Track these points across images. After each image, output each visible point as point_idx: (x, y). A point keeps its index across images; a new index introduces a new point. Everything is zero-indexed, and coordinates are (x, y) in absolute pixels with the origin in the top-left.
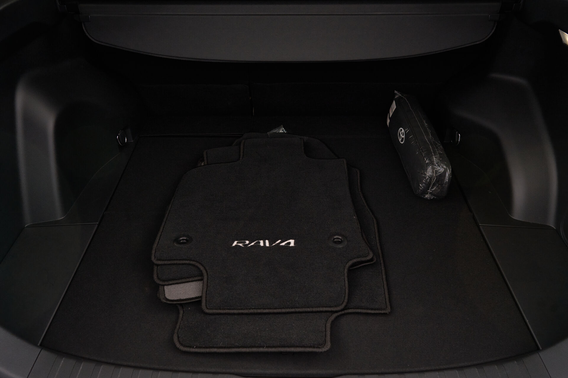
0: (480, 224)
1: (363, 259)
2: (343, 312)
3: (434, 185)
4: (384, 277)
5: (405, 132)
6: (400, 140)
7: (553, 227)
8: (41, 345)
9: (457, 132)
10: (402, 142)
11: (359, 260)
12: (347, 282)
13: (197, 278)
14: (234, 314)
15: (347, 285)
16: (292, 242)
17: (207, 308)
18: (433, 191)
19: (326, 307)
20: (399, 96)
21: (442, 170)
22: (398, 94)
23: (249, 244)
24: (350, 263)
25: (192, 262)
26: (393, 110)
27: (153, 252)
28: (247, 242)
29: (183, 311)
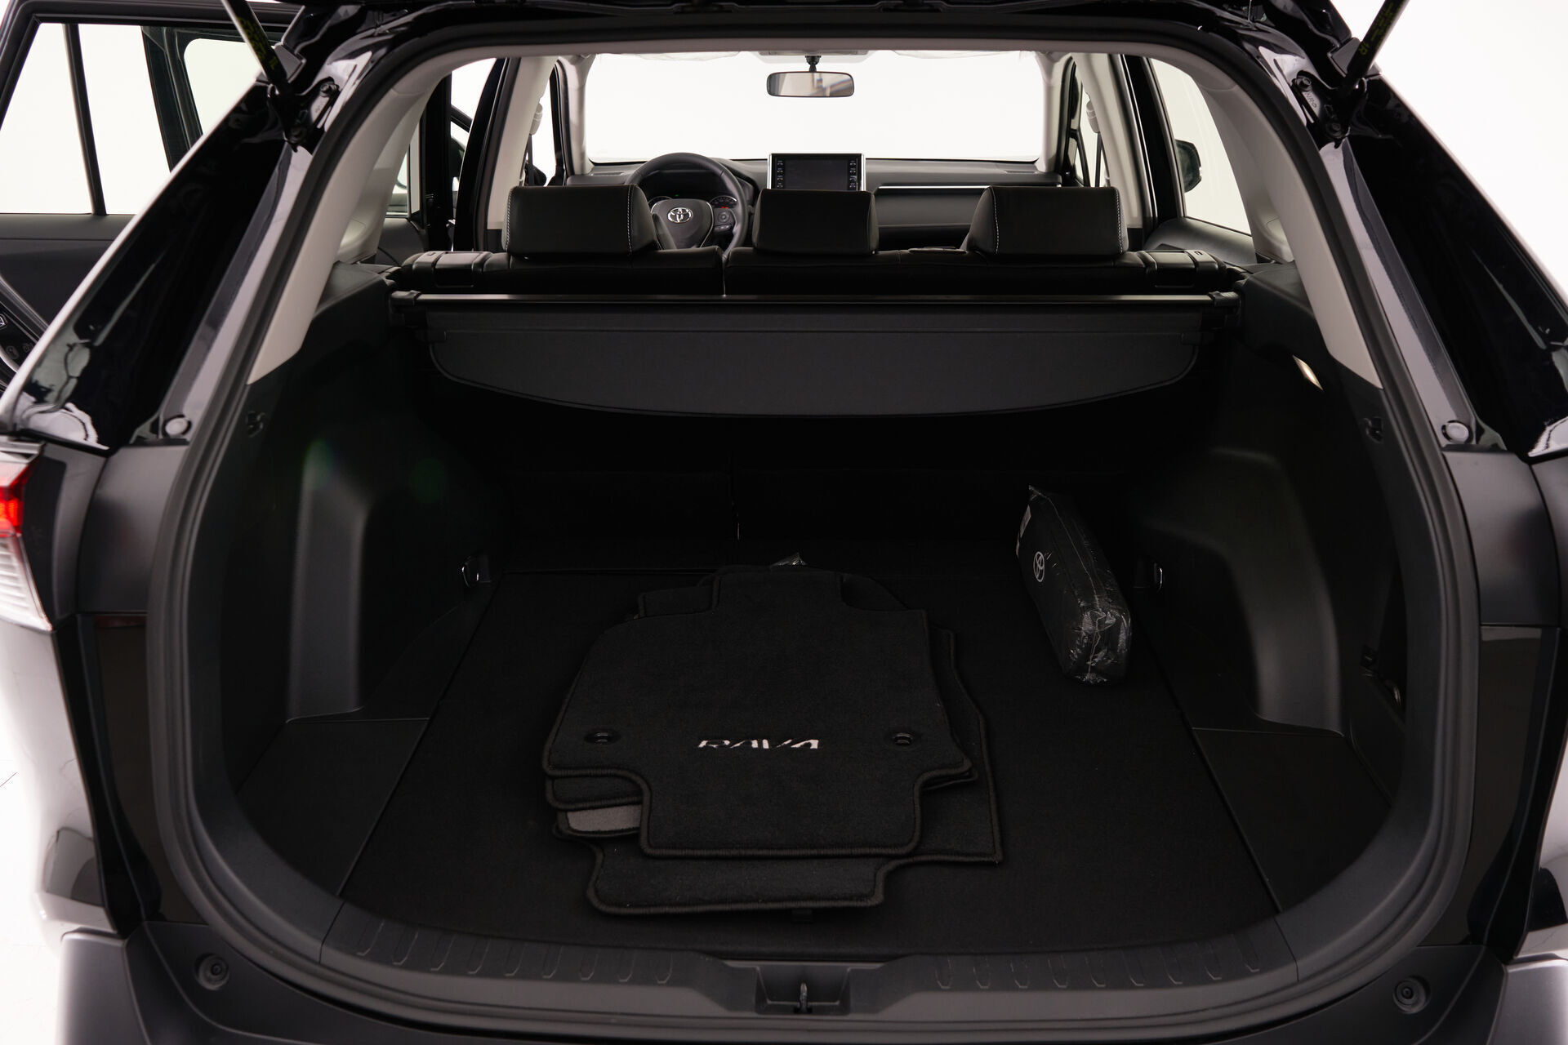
0: (1194, 728)
1: (953, 772)
2: (911, 860)
3: (1098, 650)
4: (993, 807)
5: (1045, 558)
6: (1037, 576)
7: (1339, 732)
8: (341, 895)
9: (1155, 565)
10: (1040, 578)
11: (943, 772)
12: (918, 806)
13: (630, 800)
14: (701, 858)
15: (918, 812)
16: (815, 744)
17: (651, 847)
18: (1097, 663)
19: (877, 846)
20: (1039, 496)
21: (1111, 621)
22: (1036, 493)
23: (730, 745)
24: (926, 776)
25: (620, 772)
26: (1027, 523)
27: (546, 754)
28: (727, 742)
29: (604, 856)
